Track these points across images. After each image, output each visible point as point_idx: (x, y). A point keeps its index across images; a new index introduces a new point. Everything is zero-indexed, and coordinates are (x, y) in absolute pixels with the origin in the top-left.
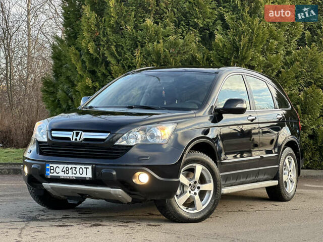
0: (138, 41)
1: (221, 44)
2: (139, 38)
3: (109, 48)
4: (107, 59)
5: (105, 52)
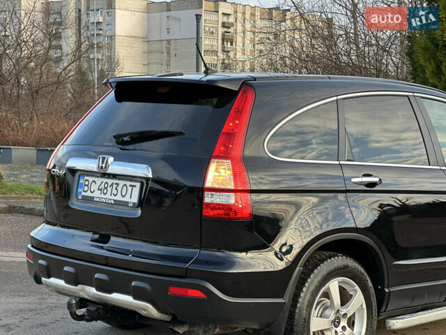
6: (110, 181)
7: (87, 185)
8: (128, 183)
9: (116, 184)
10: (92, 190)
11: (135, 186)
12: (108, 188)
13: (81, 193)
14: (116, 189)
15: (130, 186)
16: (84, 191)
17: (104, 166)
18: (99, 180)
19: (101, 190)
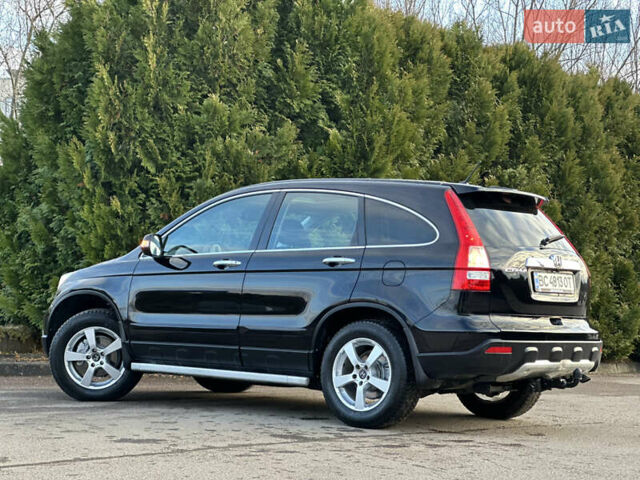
0: (197, 133)
1: (338, 146)
2: (197, 127)
3: (143, 143)
4: (142, 164)
5: (137, 150)
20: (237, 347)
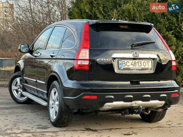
6: (137, 61)
7: (125, 64)
8: (146, 61)
9: (140, 62)
10: (128, 65)
11: (149, 62)
12: (137, 64)
13: (121, 67)
14: (140, 64)
15: (147, 62)
16: (123, 66)
17: (137, 55)
18: (131, 61)
19: (133, 65)
20: (36, 88)
